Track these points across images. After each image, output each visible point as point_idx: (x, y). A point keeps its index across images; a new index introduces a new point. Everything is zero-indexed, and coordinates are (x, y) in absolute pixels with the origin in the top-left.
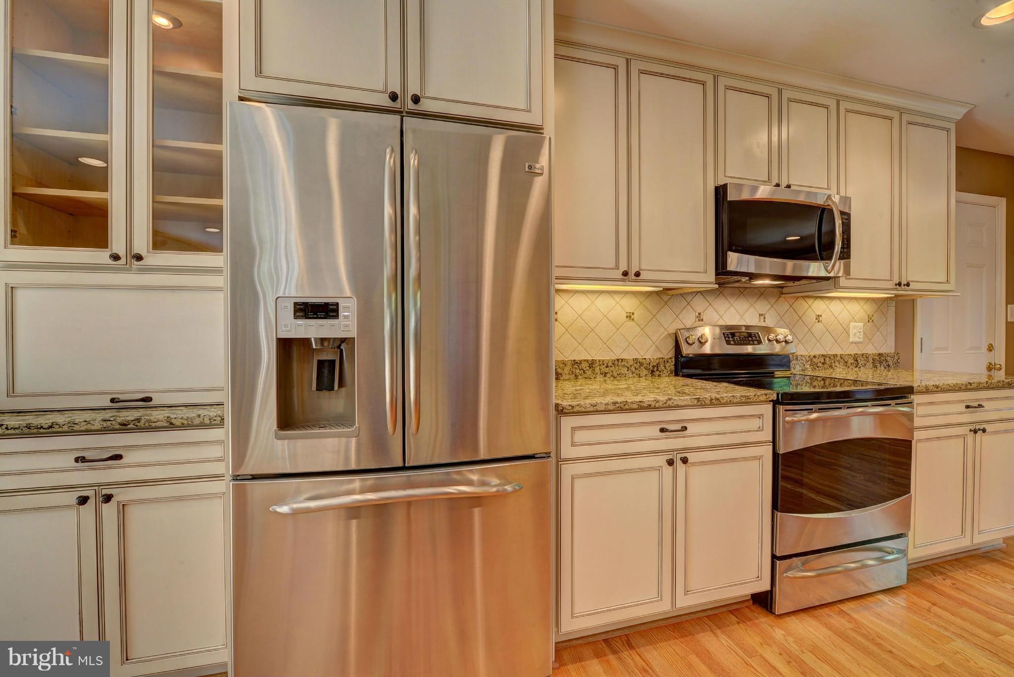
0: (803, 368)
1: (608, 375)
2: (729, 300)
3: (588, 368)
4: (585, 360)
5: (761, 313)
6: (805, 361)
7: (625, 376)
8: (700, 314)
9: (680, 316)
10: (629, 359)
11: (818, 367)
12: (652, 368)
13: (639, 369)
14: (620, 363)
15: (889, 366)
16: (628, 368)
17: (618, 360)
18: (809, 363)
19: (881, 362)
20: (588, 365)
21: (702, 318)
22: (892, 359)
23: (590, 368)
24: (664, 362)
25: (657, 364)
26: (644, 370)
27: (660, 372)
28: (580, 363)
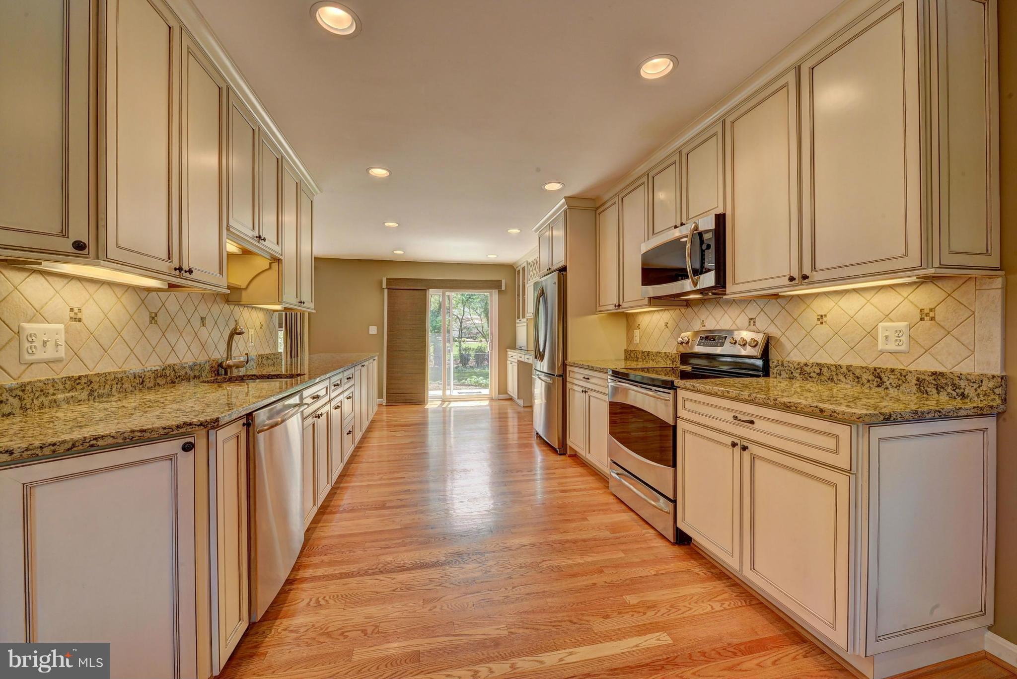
2: (724, 308)
5: (751, 317)
7: (661, 363)
9: (691, 324)
10: (663, 352)
13: (667, 359)
15: (963, 396)
16: (662, 358)
17: (658, 352)
19: (939, 388)
21: (704, 324)
22: (976, 385)
24: (678, 356)
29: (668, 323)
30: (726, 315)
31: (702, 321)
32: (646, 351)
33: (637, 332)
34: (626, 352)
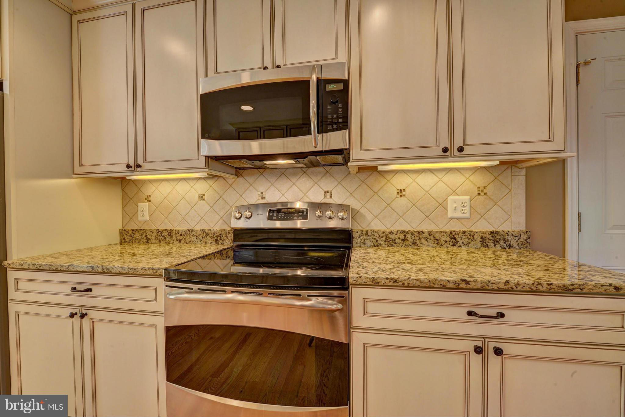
0: (376, 244)
1: (182, 241)
2: (292, 180)
3: (168, 236)
4: (165, 230)
5: (327, 190)
6: (378, 236)
7: (195, 243)
8: (262, 193)
9: (244, 196)
10: (198, 230)
11: (395, 243)
12: (216, 238)
13: (206, 238)
14: (190, 233)
15: (510, 246)
16: (197, 237)
17: (189, 230)
18: (384, 239)
19: (495, 242)
20: (168, 233)
21: (264, 196)
22: (517, 238)
23: (169, 235)
24: (226, 233)
25: (220, 235)
26: (209, 238)
27: (223, 241)
28: (162, 232)
29: (204, 195)
30: (294, 186)
31: (260, 193)
32: (167, 230)
33: (144, 207)
34: (122, 232)
